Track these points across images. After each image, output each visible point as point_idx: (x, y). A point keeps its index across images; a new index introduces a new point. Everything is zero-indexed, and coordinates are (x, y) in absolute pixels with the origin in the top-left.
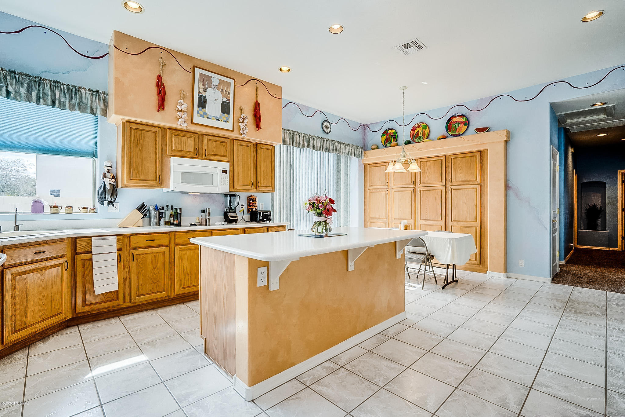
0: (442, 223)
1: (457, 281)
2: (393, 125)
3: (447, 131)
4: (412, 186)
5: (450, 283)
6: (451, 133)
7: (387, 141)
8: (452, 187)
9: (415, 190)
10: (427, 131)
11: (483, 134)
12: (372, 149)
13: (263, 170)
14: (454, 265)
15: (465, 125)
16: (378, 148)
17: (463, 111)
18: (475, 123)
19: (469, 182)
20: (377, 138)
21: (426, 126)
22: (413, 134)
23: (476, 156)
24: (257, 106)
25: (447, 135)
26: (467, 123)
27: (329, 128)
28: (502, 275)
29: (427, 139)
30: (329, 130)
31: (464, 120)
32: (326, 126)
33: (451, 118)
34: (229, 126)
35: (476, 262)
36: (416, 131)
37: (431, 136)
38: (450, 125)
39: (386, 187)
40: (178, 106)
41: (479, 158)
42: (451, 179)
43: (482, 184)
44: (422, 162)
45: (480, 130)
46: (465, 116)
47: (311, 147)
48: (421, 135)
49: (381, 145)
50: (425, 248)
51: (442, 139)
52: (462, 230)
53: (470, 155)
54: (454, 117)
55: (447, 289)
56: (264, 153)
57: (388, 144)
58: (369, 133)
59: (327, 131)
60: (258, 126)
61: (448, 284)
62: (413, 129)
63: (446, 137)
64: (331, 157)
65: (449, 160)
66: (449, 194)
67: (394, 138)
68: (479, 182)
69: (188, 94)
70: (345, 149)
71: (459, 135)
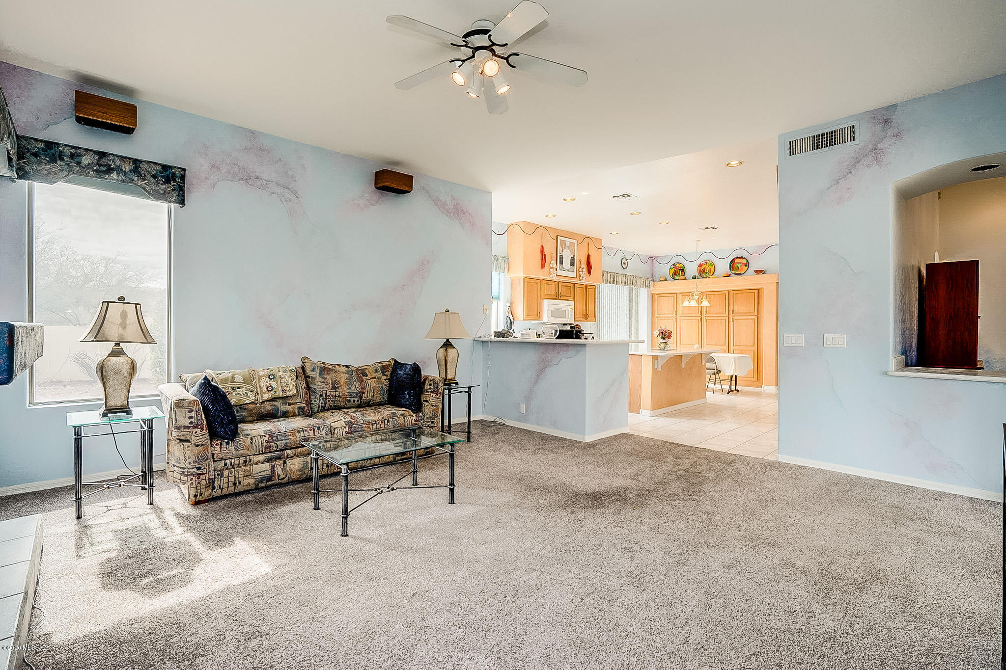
0: (726, 347)
1: (738, 391)
2: (681, 260)
3: (730, 270)
4: (699, 315)
5: (733, 391)
6: (734, 272)
7: (675, 274)
8: (734, 317)
9: (701, 319)
10: (712, 268)
11: (760, 275)
12: (661, 281)
13: (591, 307)
14: (736, 376)
15: (746, 266)
16: (666, 280)
17: (745, 254)
18: (755, 265)
19: (749, 313)
20: (666, 270)
21: (712, 264)
22: (700, 270)
23: (754, 293)
24: (589, 257)
25: (730, 273)
26: (747, 265)
27: (627, 264)
28: (774, 388)
29: (712, 275)
30: (626, 266)
31: (745, 261)
32: (623, 263)
33: (734, 259)
34: (574, 275)
35: (754, 379)
36: (703, 268)
37: (716, 273)
38: (733, 266)
39: (674, 315)
40: (551, 265)
41: (756, 295)
42: (733, 312)
43: (759, 316)
44: (709, 295)
45: (758, 272)
46: (746, 259)
47: (615, 282)
48: (708, 271)
49: (669, 278)
50: (715, 364)
51: (726, 276)
52: (742, 352)
53: (749, 291)
54: (737, 258)
55: (731, 395)
56: (591, 292)
57: (676, 277)
58: (657, 265)
59: (625, 267)
60: (589, 272)
61: (731, 391)
62: (700, 265)
63: (729, 276)
64: (626, 289)
65: (732, 294)
66: (732, 323)
67: (682, 271)
68: (756, 314)
69: (554, 255)
70: (639, 282)
71: (740, 274)
